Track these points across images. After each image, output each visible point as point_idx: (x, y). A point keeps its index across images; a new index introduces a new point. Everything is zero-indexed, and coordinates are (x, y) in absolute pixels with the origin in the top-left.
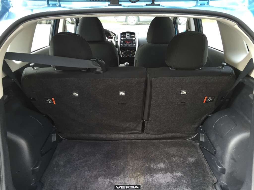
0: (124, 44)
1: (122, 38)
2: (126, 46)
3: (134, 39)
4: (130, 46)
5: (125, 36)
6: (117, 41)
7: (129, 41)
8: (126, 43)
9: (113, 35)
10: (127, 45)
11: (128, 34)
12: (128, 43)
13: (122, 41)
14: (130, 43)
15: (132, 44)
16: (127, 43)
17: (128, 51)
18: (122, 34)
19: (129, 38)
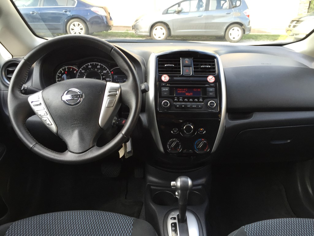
0: (173, 98)
1: (165, 78)
2: (181, 107)
3: (211, 79)
4: (197, 108)
5: (177, 69)
6: (145, 91)
7: (190, 89)
8: (178, 98)
9: (127, 68)
10: (186, 107)
11: (187, 61)
12: (189, 98)
13: (164, 89)
14: (198, 99)
15: (204, 99)
16: (184, 98)
17: (189, 129)
18: (162, 60)
19: (192, 76)
